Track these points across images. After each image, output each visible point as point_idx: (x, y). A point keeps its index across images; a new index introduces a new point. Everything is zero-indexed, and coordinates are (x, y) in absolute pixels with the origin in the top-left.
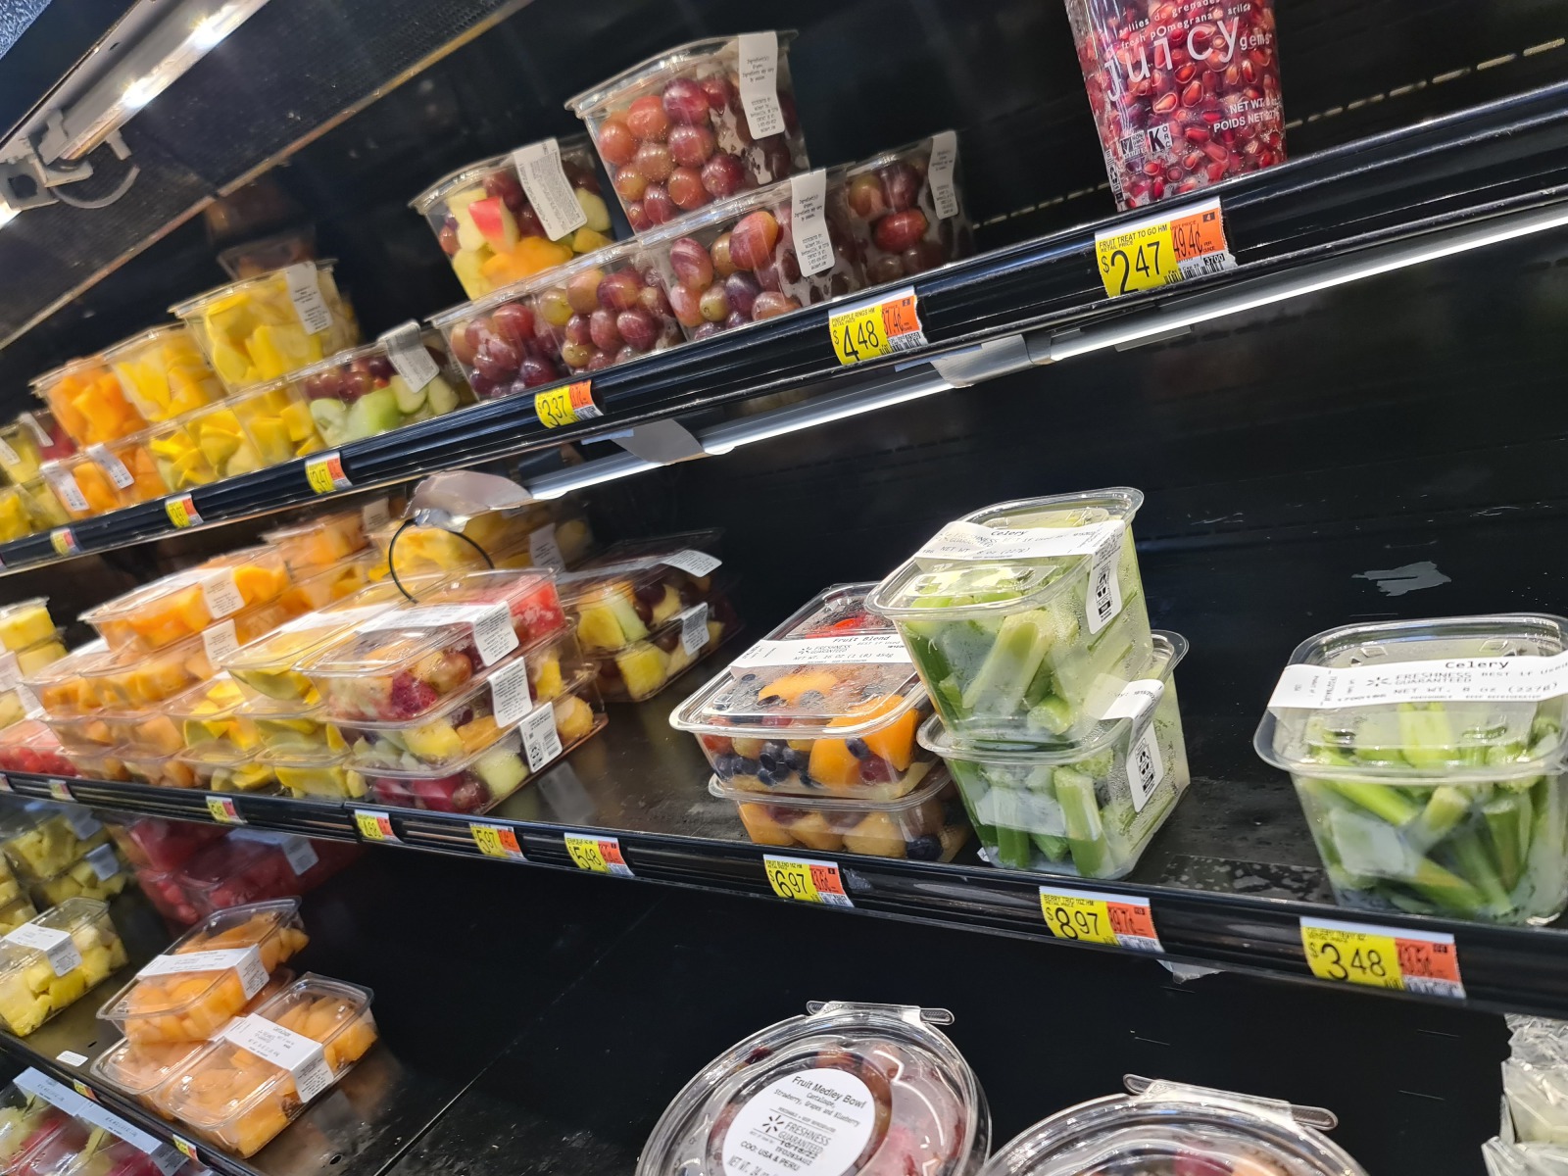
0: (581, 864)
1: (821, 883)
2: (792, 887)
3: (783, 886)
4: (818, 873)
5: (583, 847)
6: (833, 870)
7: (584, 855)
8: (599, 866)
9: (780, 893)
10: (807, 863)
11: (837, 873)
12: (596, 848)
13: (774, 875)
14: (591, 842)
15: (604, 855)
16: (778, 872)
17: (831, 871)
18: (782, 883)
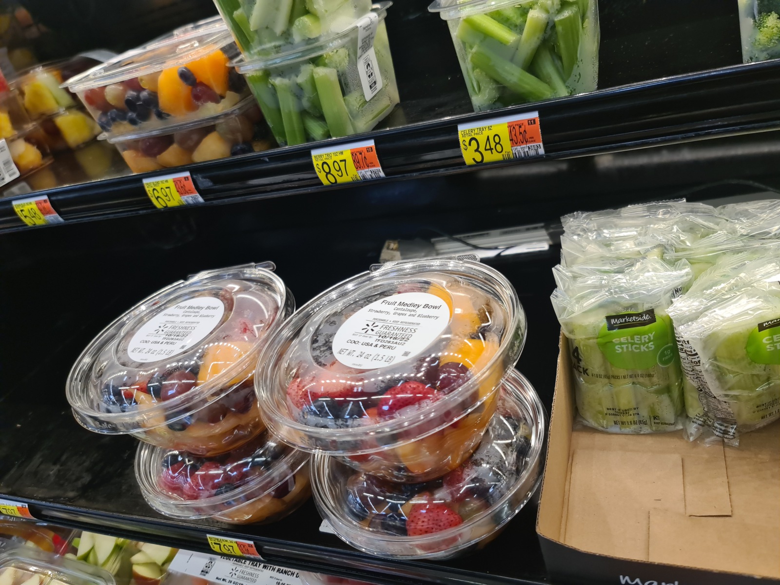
0: (28, 222)
1: (182, 191)
2: (164, 198)
3: (159, 199)
4: (178, 182)
5: (26, 208)
6: (187, 177)
7: (28, 215)
8: (41, 220)
9: (158, 206)
10: (170, 178)
11: (190, 179)
12: (34, 206)
13: (151, 192)
14: (30, 203)
15: (41, 210)
16: (154, 189)
17: (186, 178)
18: (158, 197)
